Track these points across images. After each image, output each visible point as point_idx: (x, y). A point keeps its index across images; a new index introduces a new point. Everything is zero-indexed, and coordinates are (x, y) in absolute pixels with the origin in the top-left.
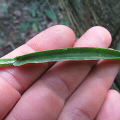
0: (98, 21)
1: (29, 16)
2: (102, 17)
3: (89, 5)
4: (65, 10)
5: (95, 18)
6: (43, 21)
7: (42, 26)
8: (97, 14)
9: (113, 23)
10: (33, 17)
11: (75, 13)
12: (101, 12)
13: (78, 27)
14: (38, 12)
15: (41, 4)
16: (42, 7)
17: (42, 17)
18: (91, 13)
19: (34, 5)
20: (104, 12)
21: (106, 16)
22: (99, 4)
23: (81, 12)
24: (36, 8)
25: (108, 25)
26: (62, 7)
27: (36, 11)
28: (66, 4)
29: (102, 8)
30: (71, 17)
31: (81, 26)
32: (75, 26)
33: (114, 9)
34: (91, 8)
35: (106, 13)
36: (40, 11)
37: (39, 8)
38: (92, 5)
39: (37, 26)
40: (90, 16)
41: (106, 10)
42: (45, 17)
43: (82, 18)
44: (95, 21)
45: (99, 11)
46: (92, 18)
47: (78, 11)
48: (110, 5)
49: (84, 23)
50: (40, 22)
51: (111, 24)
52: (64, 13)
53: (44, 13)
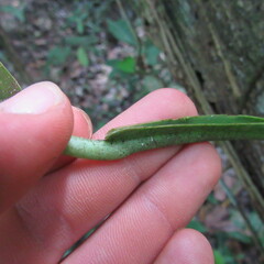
0: (223, 51)
1: (69, 31)
2: (231, 44)
3: (207, 19)
4: (157, 25)
5: (218, 46)
6: (99, 43)
7: (96, 54)
8: (222, 37)
9: (252, 56)
10: (79, 35)
11: (177, 32)
12: (230, 33)
13: (182, 61)
14: (90, 24)
15: (96, 5)
16: (98, 12)
17: (98, 34)
18: (210, 36)
20: (236, 35)
21: (240, 43)
22: (227, 18)
23: (190, 32)
24: (85, 15)
25: (241, 59)
27: (85, 20)
28: (159, 14)
29: (233, 27)
30: (169, 41)
31: (187, 59)
32: (176, 58)
33: (255, 30)
34: (210, 26)
35: (240, 37)
36: (94, 22)
37: (91, 15)
38: (213, 19)
39: (87, 52)
40: (206, 41)
41: (241, 30)
42: (103, 35)
43: (192, 43)
44: (216, 50)
45: (226, 32)
46: (211, 44)
47: (183, 28)
49: (195, 53)
50: (93, 45)
51: (247, 58)
52: (154, 30)
53: (103, 25)
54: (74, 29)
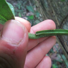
1: (17, 9)
2: (57, 12)
3: (51, 6)
6: (24, 12)
7: (23, 14)
8: (55, 11)
9: (62, 15)
10: (19, 9)
11: (44, 9)
12: (57, 10)
13: (45, 16)
14: (22, 7)
15: (23, 2)
16: (24, 4)
17: (24, 9)
18: (52, 10)
19: (20, 3)
21: (59, 12)
22: (56, 6)
23: (47, 9)
24: (21, 4)
25: (60, 16)
26: (38, 6)
27: (21, 6)
30: (42, 11)
31: (47, 16)
32: (44, 15)
34: (52, 8)
35: (59, 11)
36: (23, 6)
38: (53, 6)
39: (21, 14)
40: (51, 12)
41: (59, 9)
42: (25, 10)
43: (48, 12)
44: (54, 14)
45: (56, 10)
46: (52, 12)
47: (46, 8)
48: (61, 7)
49: (48, 15)
50: (23, 12)
51: (61, 16)
52: (38, 9)
53: (25, 7)
54: (18, 8)
